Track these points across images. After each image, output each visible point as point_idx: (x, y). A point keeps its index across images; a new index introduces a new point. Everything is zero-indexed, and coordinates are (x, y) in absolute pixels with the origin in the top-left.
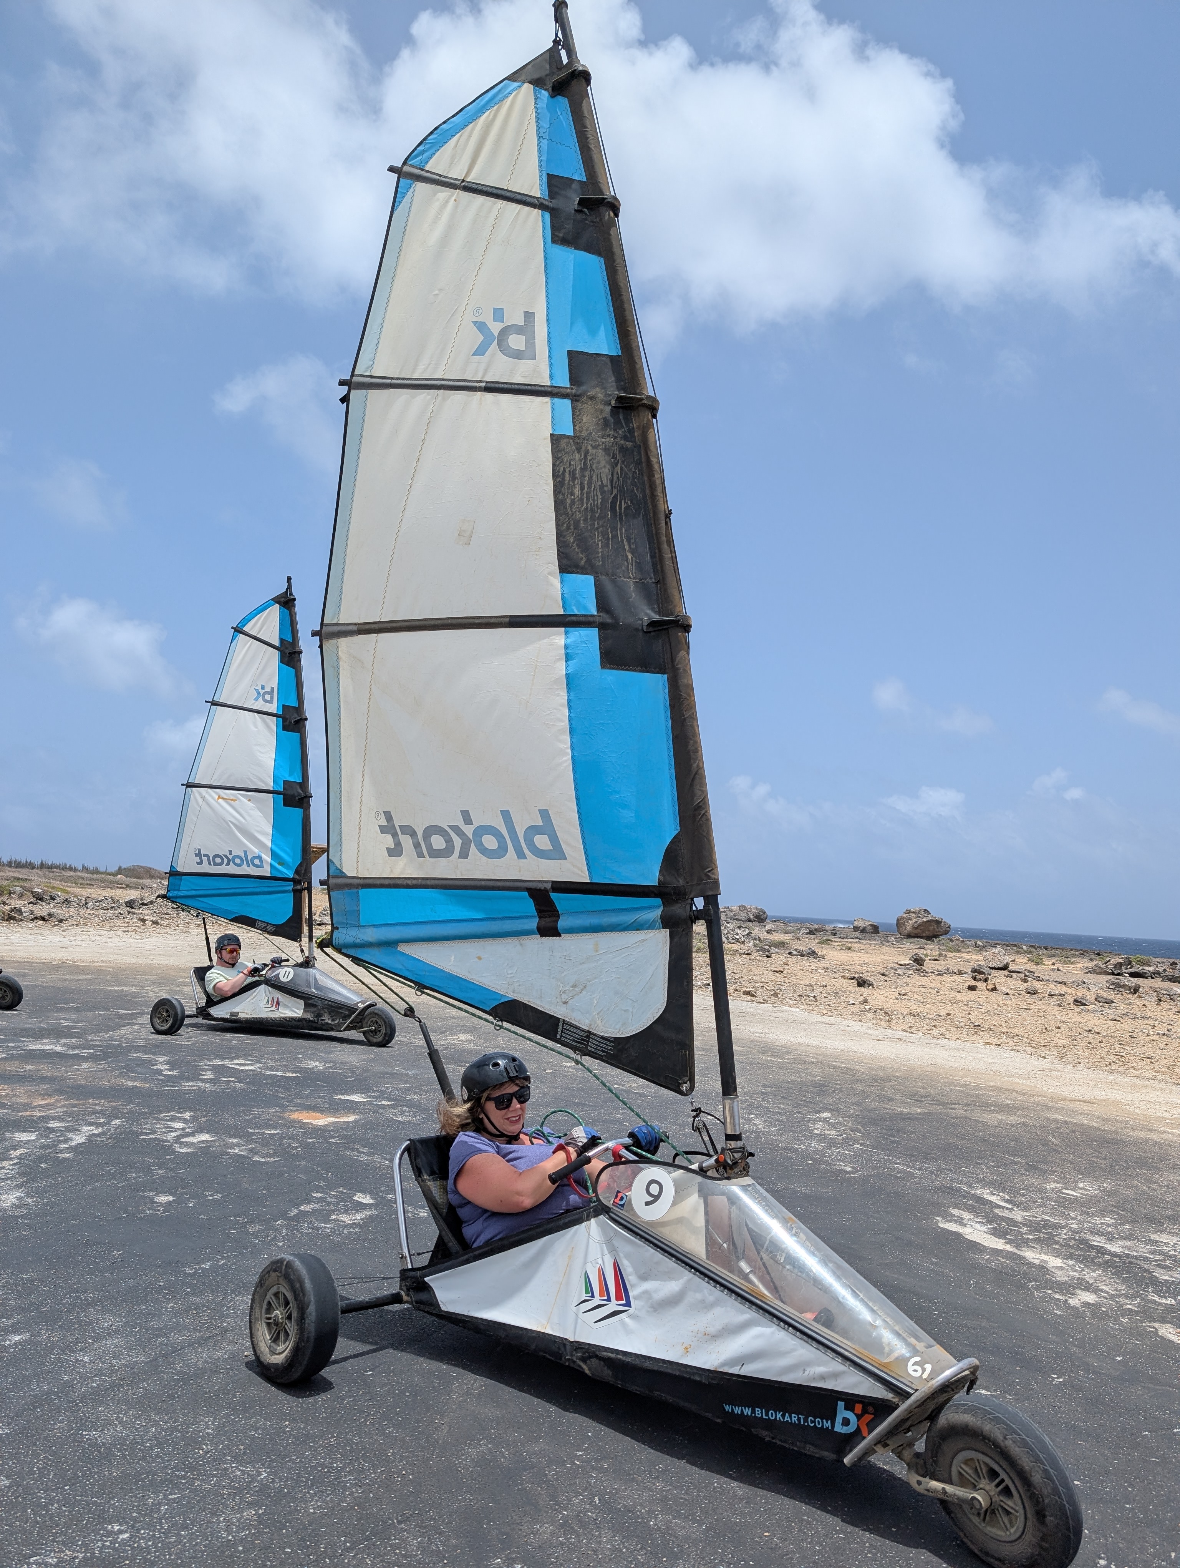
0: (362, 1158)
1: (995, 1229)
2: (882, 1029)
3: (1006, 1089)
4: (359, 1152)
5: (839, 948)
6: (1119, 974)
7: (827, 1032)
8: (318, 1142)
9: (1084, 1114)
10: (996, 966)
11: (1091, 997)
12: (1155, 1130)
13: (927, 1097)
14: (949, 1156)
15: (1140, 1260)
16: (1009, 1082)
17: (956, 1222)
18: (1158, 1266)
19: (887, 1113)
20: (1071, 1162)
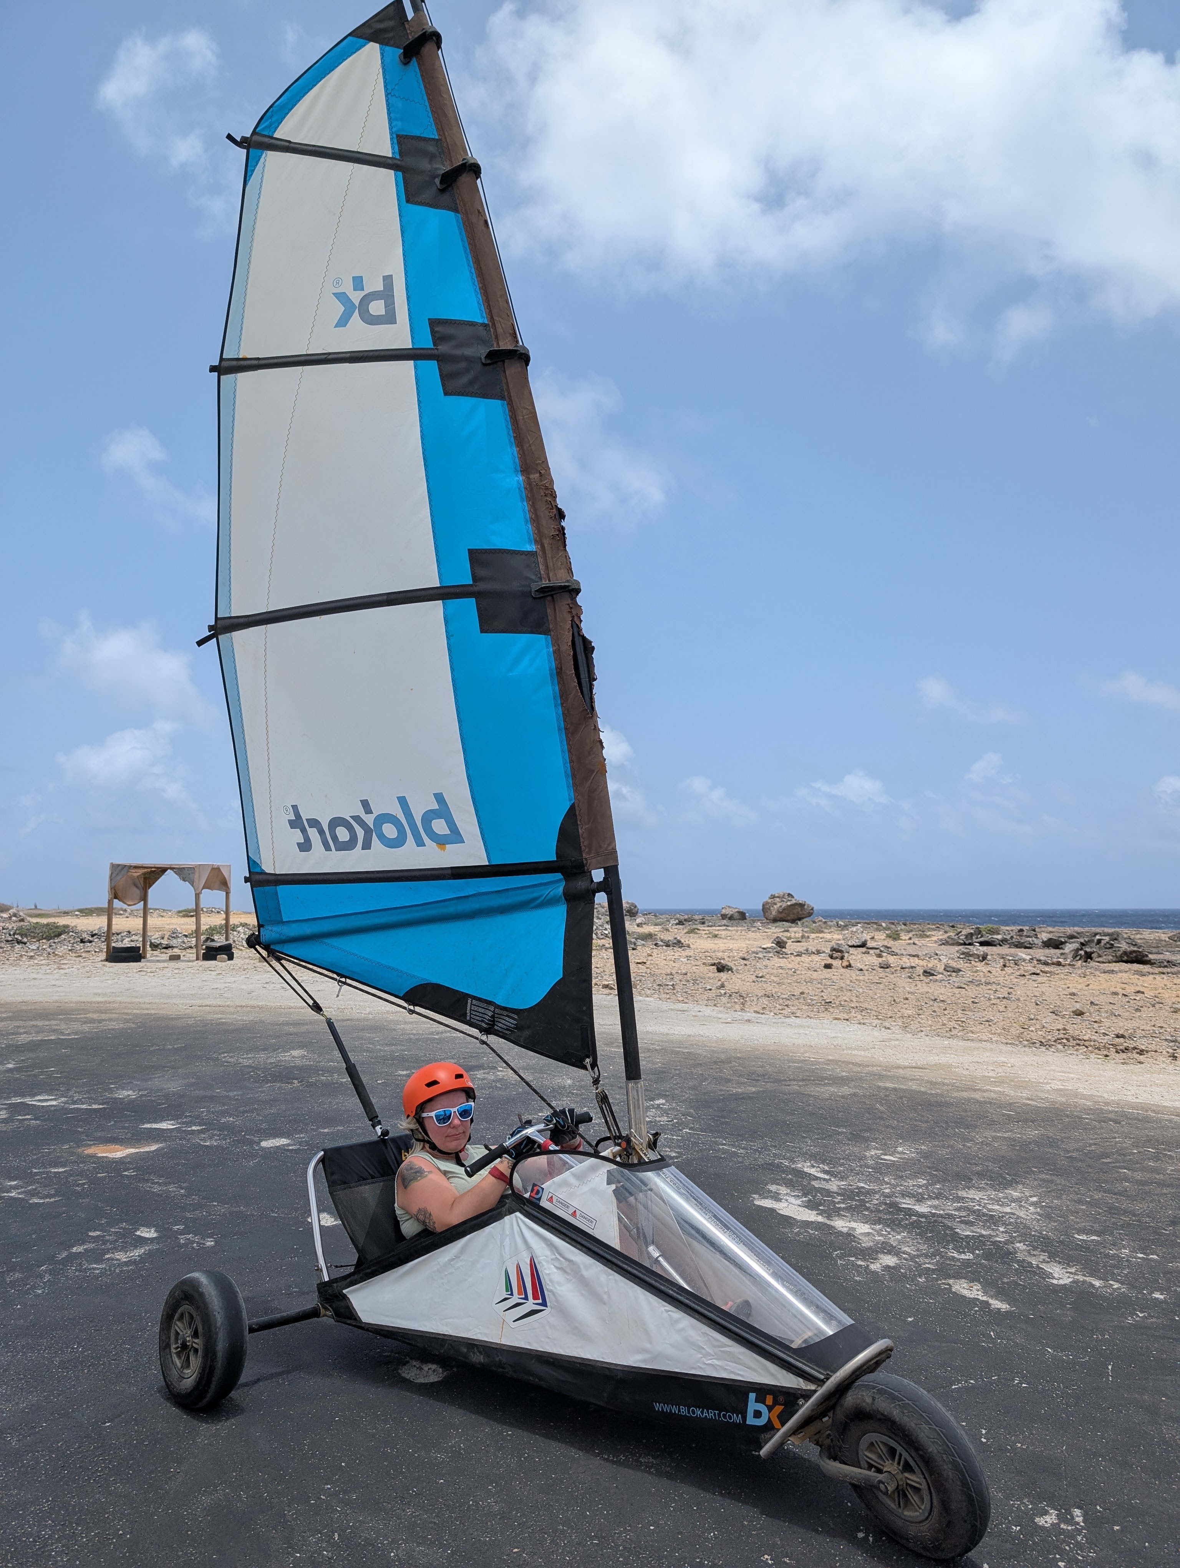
0: (156, 1189)
1: (810, 1201)
2: (732, 1012)
3: (843, 1062)
4: (152, 1183)
5: (706, 936)
6: (970, 944)
7: (677, 1019)
8: (109, 1177)
9: (914, 1080)
10: (855, 944)
11: (940, 968)
12: (978, 1090)
13: (763, 1075)
14: (776, 1133)
15: (945, 1218)
16: (848, 1054)
17: (772, 1197)
18: (962, 1222)
19: (721, 1095)
20: (893, 1128)
